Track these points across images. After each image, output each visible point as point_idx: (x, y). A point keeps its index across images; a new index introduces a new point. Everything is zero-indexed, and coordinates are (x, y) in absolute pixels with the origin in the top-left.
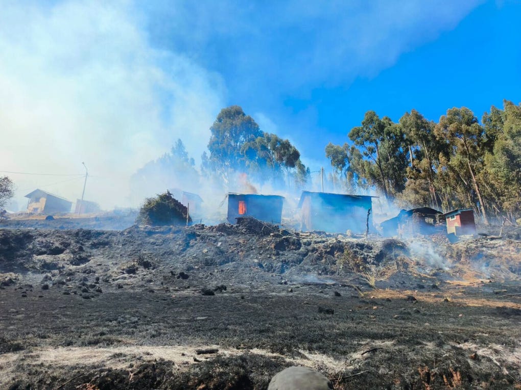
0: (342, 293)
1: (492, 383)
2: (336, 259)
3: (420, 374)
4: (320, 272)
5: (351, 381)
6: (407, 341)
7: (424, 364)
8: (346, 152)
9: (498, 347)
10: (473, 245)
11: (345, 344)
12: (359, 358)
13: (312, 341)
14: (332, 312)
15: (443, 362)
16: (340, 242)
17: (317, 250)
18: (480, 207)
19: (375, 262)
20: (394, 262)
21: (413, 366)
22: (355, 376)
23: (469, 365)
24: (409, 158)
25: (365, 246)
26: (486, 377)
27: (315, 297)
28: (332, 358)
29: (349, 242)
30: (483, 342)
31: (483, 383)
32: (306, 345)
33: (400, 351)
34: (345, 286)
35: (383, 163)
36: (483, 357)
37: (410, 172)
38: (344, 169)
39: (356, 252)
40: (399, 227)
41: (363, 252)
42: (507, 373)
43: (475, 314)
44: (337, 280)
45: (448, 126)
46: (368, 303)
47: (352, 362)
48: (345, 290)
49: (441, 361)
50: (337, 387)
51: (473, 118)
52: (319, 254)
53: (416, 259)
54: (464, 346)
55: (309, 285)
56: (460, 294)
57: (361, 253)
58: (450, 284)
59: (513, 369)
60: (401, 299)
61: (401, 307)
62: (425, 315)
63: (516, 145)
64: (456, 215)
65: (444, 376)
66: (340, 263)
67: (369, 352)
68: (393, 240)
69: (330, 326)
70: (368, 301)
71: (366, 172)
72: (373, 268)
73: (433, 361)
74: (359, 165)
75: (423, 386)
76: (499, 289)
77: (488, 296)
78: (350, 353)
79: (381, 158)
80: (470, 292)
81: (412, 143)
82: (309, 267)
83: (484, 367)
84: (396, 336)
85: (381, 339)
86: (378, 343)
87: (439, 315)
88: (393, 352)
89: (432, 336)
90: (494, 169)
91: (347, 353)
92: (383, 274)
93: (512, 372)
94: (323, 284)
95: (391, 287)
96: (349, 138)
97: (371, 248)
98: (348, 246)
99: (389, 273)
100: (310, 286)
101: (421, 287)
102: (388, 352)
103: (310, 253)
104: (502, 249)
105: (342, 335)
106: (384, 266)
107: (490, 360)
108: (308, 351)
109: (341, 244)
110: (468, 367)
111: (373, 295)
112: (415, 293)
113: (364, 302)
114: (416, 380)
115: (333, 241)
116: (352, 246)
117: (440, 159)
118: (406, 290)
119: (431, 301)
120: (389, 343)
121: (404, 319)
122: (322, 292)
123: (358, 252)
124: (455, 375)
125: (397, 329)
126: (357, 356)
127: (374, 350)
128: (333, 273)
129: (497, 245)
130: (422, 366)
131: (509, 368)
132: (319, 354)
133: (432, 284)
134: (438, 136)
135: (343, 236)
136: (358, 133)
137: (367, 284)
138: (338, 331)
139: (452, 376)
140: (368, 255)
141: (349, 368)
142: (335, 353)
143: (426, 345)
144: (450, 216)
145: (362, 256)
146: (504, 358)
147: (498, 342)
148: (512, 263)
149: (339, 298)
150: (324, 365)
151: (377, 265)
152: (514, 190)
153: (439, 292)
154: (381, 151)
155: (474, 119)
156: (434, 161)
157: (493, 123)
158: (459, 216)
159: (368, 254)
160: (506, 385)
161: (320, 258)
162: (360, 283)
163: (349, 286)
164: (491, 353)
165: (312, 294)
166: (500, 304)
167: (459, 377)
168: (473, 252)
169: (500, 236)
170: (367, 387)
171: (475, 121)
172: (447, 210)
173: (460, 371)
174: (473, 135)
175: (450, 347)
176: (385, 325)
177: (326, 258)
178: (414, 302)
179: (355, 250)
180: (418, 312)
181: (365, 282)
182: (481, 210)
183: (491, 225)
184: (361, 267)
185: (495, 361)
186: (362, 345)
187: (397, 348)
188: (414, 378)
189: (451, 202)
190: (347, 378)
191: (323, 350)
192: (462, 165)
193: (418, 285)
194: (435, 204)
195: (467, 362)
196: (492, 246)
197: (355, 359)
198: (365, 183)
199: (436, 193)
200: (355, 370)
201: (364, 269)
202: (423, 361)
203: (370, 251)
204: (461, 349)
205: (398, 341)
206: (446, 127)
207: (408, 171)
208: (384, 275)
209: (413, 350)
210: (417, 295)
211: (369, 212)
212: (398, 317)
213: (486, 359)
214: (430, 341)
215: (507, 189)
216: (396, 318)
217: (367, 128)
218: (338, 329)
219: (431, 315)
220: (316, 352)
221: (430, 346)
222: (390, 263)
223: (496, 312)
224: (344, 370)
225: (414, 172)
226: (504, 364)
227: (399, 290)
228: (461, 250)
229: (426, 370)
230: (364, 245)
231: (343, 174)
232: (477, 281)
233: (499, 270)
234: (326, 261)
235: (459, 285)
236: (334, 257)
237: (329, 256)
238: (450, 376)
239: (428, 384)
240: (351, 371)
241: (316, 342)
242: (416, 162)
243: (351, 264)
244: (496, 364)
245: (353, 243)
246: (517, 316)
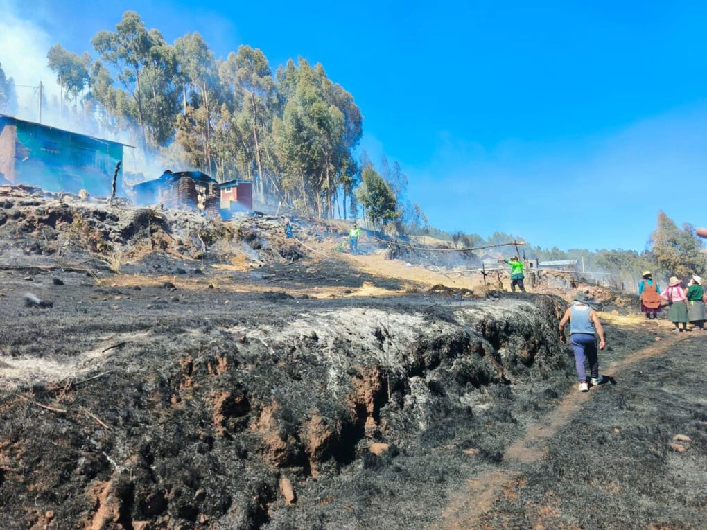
0: (66, 281)
1: (258, 365)
2: (58, 231)
3: (180, 366)
4: (28, 250)
5: (84, 387)
6: (167, 330)
7: (187, 354)
8: (86, 68)
9: (268, 328)
10: (247, 225)
11: (76, 341)
12: (97, 358)
13: (17, 343)
14: (51, 305)
15: (209, 350)
16: (67, 206)
17: (24, 216)
18: (259, 182)
19: (121, 239)
20: (149, 240)
21: (173, 358)
22: (90, 380)
23: (236, 349)
24: (182, 101)
25: (107, 216)
26: (252, 359)
27: (17, 286)
28: (54, 362)
29: (82, 208)
30: (254, 324)
31: (250, 366)
32: (8, 349)
33: (157, 343)
34: (71, 270)
35: (144, 99)
36: (252, 339)
37: (181, 121)
38: (80, 94)
39: (92, 223)
40: (160, 193)
41: (104, 223)
42: (274, 352)
43: (243, 300)
44: (57, 262)
45: (237, 69)
46: (107, 292)
47: (87, 363)
48: (72, 276)
49: (206, 348)
50: (63, 398)
51: (266, 68)
52: (28, 222)
53: (179, 237)
54: (234, 330)
55: (7, 269)
56: (227, 279)
57: (100, 225)
58: (216, 268)
59: (280, 348)
60: (155, 287)
61: (154, 296)
62: (185, 303)
63: (305, 115)
64: (233, 187)
65: (209, 365)
66: (65, 239)
67: (113, 347)
68: (151, 210)
69: (49, 322)
70: (107, 290)
71: (117, 107)
72: (117, 247)
73: (198, 350)
74: (106, 94)
75: (184, 379)
76: (268, 273)
77: (255, 281)
78: (84, 351)
79: (141, 91)
80: (238, 278)
81: (188, 80)
82: (7, 242)
83: (252, 349)
84: (151, 326)
85: (131, 331)
86: (126, 336)
87: (203, 303)
88: (147, 345)
89: (198, 323)
90: (280, 138)
91: (79, 352)
92: (131, 255)
93: (278, 351)
94: (32, 268)
95: (142, 272)
96: (94, 47)
97: (117, 220)
98: (79, 213)
99: (141, 255)
100: (7, 271)
101: (182, 272)
102: (141, 346)
103: (9, 221)
104: (276, 232)
105: (72, 330)
106: (134, 244)
107: (258, 341)
108: (11, 357)
109: (68, 209)
110: (236, 351)
111: (115, 282)
112: (174, 279)
113: (101, 291)
114: (175, 374)
115: (55, 204)
116: (87, 214)
117: (222, 111)
118: (162, 276)
119: (193, 288)
120: (141, 336)
121: (159, 308)
122: (30, 279)
123: (95, 223)
124: (220, 362)
125: (152, 318)
126: (96, 354)
127: (121, 346)
128: (51, 252)
129: (272, 226)
130: (184, 357)
131: (276, 348)
132: (32, 358)
133: (195, 269)
134: (223, 79)
135: (72, 198)
136: (108, 41)
137: (107, 268)
138: (63, 327)
139: (218, 363)
140: (110, 229)
141: (82, 371)
142: (59, 355)
143: (190, 333)
144: (226, 187)
145: (102, 230)
146: (272, 339)
147: (268, 323)
148: (283, 246)
149: (60, 287)
150: (40, 373)
151: (124, 243)
152: (296, 166)
153: (203, 278)
154: (143, 79)
155: (268, 70)
156: (213, 113)
157: (287, 81)
158: (235, 189)
159: (112, 227)
160: (271, 365)
161: (29, 228)
162: (96, 267)
163: (77, 271)
164: (260, 335)
165: (11, 282)
166: (268, 289)
167: (225, 363)
168: (246, 232)
169: (276, 216)
170: (109, 391)
171: (268, 74)
172: (222, 179)
173: (227, 357)
174: (264, 90)
175: (218, 333)
176: (135, 315)
177: (39, 229)
178: (172, 289)
179: (90, 219)
180: (177, 300)
181: (103, 265)
182: (259, 186)
183: (267, 203)
184: (98, 245)
185: (263, 343)
186: (102, 340)
187: (153, 339)
188: (172, 372)
189: (228, 171)
190: (78, 384)
191: (38, 353)
192: (247, 126)
193: (178, 269)
194: (208, 170)
195: (235, 346)
196: (267, 227)
197: (92, 359)
198: (114, 124)
199: (211, 156)
200: (92, 373)
201: (103, 248)
202: (186, 351)
203: (115, 223)
204: (230, 333)
205: (155, 332)
206: (234, 70)
207: (178, 120)
208: (133, 256)
209: (175, 340)
210: (176, 281)
211: (118, 167)
212: (152, 307)
213: (254, 341)
214: (195, 328)
215: (290, 164)
216: (149, 308)
217: (123, 38)
218: (63, 325)
219: (192, 303)
220: (26, 356)
221: (196, 333)
222: (143, 240)
223: (262, 297)
224: (74, 375)
225: (187, 121)
226: (272, 344)
227: (152, 275)
228: (234, 229)
229: (189, 359)
230: (106, 213)
231: (78, 102)
232: (246, 265)
233: (270, 254)
234: (39, 235)
235: (226, 270)
236: (55, 228)
237: (46, 226)
238: (215, 363)
239: (190, 376)
240: (85, 374)
241: (26, 343)
242: (191, 108)
243: (83, 239)
244: (264, 346)
245: (88, 209)
246: (283, 300)
